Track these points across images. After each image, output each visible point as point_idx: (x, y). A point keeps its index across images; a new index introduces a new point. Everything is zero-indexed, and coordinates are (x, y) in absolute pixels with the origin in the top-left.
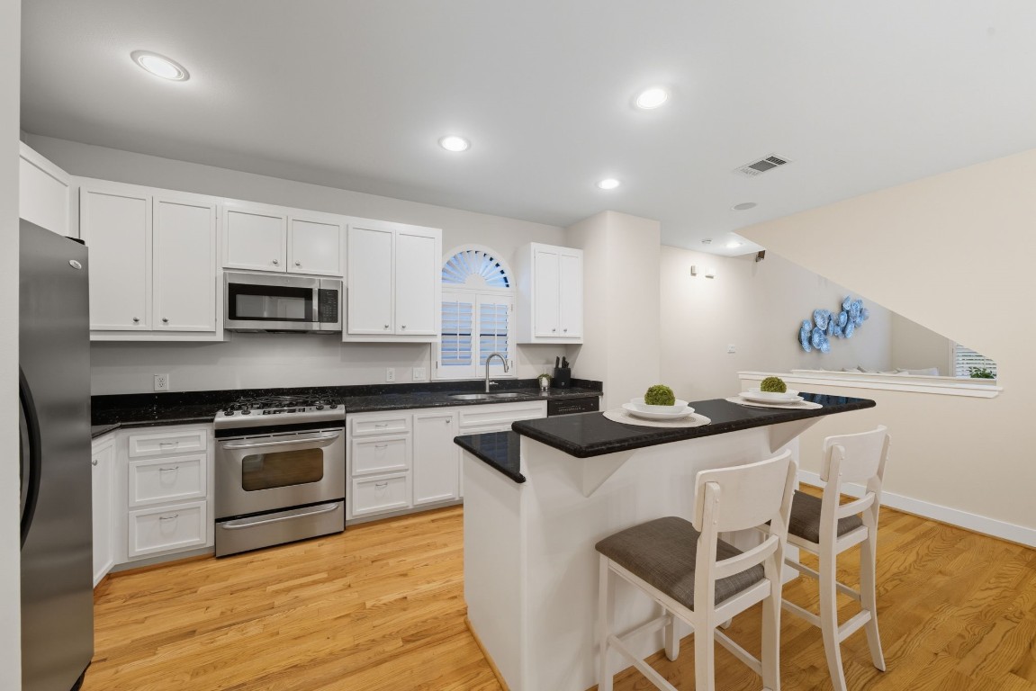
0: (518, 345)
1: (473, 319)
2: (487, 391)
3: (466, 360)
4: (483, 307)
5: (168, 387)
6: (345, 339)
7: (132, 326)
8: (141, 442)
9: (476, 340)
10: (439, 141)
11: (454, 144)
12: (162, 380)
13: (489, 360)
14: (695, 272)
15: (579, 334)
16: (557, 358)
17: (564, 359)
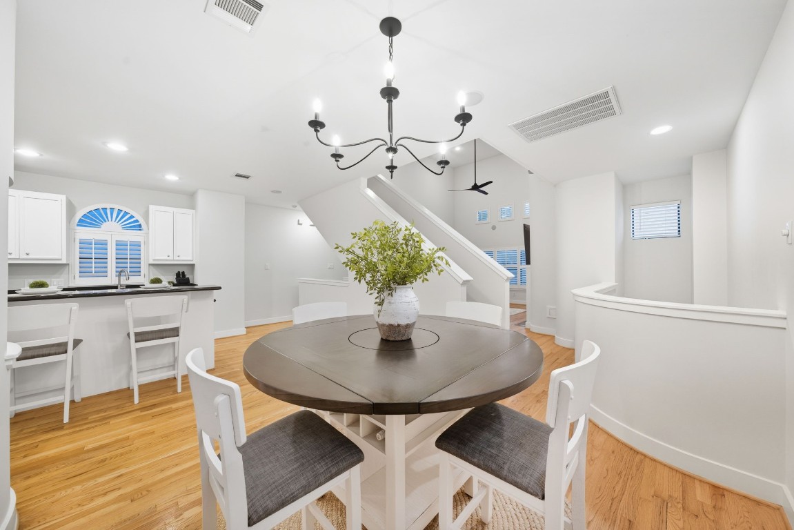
0: (149, 264)
1: (109, 249)
3: (103, 272)
4: (117, 242)
9: (112, 262)
13: (120, 274)
14: (300, 222)
15: (190, 258)
16: (179, 272)
17: (183, 273)
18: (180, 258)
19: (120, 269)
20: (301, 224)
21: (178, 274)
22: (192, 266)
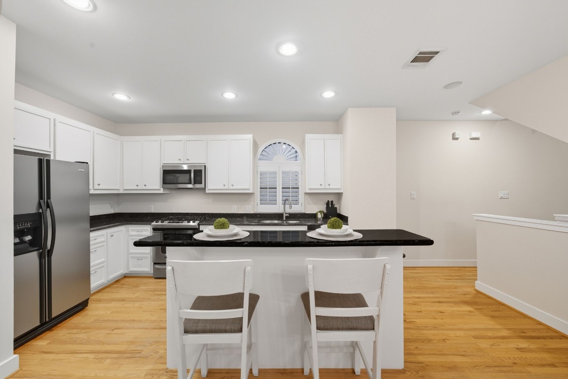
0: (305, 193)
1: (277, 180)
2: (284, 219)
3: (274, 202)
4: (283, 173)
5: (153, 211)
6: (207, 191)
7: (136, 188)
8: (133, 230)
9: (279, 191)
10: (222, 95)
11: (229, 95)
12: (151, 208)
13: (285, 202)
14: (456, 137)
15: (339, 187)
16: (328, 201)
17: (332, 202)
18: (330, 187)
19: (285, 198)
20: (457, 139)
21: (328, 204)
22: (339, 195)
